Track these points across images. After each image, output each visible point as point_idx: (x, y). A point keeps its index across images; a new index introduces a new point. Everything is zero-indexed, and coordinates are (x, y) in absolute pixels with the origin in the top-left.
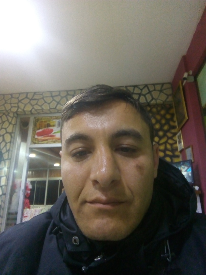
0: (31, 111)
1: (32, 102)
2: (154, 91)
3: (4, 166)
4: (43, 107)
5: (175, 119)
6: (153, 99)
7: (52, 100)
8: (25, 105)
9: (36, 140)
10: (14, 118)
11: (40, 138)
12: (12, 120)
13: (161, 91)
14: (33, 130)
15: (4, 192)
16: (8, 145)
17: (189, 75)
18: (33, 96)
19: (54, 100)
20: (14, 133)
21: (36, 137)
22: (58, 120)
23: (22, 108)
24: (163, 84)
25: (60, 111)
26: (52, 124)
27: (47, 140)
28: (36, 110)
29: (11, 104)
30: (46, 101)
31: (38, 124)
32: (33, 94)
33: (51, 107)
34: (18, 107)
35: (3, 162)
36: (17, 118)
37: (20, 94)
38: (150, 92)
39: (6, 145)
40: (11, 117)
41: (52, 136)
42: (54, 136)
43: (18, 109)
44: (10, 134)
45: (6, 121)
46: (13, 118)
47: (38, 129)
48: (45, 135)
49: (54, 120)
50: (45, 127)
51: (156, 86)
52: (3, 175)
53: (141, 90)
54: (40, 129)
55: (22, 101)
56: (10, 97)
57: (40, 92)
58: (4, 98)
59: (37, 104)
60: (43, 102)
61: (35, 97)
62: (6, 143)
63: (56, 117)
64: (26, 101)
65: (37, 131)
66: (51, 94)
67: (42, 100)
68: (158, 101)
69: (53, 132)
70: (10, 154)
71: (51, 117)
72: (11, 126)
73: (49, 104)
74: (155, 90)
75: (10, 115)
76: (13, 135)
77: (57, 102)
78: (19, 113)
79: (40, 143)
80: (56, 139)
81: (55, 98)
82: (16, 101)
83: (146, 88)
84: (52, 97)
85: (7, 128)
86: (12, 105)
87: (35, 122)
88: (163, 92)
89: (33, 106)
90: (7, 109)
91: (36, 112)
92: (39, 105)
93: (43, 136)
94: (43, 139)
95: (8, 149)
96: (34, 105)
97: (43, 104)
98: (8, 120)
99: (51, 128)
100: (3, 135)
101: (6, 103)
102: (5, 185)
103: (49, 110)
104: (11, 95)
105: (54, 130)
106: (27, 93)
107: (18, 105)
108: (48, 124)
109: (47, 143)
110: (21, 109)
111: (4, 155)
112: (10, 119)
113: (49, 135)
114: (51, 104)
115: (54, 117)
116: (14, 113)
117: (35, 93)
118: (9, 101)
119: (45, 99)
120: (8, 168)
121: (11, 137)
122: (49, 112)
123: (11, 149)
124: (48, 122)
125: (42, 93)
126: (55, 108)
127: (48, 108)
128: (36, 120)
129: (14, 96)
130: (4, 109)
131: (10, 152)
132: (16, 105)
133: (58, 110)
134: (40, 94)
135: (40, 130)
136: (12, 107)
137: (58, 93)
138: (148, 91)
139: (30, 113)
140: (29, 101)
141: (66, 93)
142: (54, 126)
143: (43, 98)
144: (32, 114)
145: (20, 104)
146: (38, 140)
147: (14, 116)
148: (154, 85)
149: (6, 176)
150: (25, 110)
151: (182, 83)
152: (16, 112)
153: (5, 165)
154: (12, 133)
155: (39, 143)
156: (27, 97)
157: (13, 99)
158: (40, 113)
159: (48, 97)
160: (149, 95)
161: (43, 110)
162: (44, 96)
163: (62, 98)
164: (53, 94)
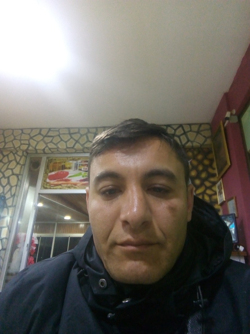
0: (44, 150)
1: (46, 139)
2: (190, 133)
3: (6, 215)
4: (59, 145)
5: (215, 165)
6: (188, 141)
7: (69, 137)
8: (38, 142)
9: (48, 184)
10: (23, 157)
11: (52, 182)
12: (20, 159)
13: (198, 132)
14: (45, 172)
15: (5, 247)
16: (14, 189)
17: (231, 114)
18: (48, 132)
19: (72, 138)
20: (22, 175)
21: (48, 180)
22: (75, 162)
23: (34, 146)
24: (200, 125)
25: (78, 151)
26: (67, 166)
27: (60, 185)
28: (50, 149)
29: (20, 140)
30: (63, 139)
31: (51, 164)
32: (47, 130)
33: (68, 146)
34: (29, 145)
35: (5, 209)
36: (26, 157)
37: (32, 129)
38: (185, 133)
39: (10, 189)
40: (19, 156)
41: (66, 180)
42: (69, 180)
43: (28, 147)
44: (17, 175)
45: (13, 160)
46: (21, 157)
47: (51, 172)
48: (58, 179)
49: (71, 162)
50: (59, 169)
51: (192, 126)
52: (5, 225)
53: (175, 130)
54: (53, 171)
55: (34, 138)
56: (20, 132)
57: (57, 128)
58: (13, 134)
59: (51, 142)
60: (60, 140)
61: (49, 134)
62: (11, 187)
63: (73, 158)
64: (40, 138)
65: (50, 174)
66: (69, 131)
67: (58, 137)
68: (195, 144)
69: (69, 176)
70: (15, 201)
71: (67, 158)
72: (19, 166)
73: (66, 142)
74: (191, 131)
75: (18, 153)
76: (20, 177)
77: (75, 140)
78: (29, 152)
79: (52, 188)
80: (71, 184)
81: (73, 136)
82: (27, 137)
83: (181, 128)
84: (70, 134)
85: (14, 168)
86: (22, 142)
87: (48, 163)
88: (201, 134)
89: (46, 143)
90: (16, 147)
91: (50, 152)
92: (54, 144)
93: (56, 180)
94: (56, 183)
95: (13, 193)
96: (48, 143)
97: (59, 142)
98: (15, 159)
99: (66, 170)
100: (8, 178)
101: (15, 139)
102: (6, 238)
103: (65, 149)
104: (22, 130)
105: (69, 173)
106: (41, 129)
107: (29, 142)
108: (62, 166)
109: (61, 189)
110: (32, 146)
111: (7, 201)
112: (18, 158)
113: (64, 179)
114: (68, 143)
115: (71, 158)
116: (23, 151)
117: (50, 129)
118: (18, 138)
119: (61, 136)
120: (11, 217)
121: (18, 179)
122: (65, 152)
123: (17, 194)
124: (63, 164)
125: (58, 130)
126: (73, 148)
127: (65, 147)
128: (49, 160)
129: (25, 131)
130: (12, 146)
131: (15, 198)
132: (27, 142)
133: (76, 150)
134: (56, 131)
135: (53, 173)
136: (21, 144)
137: (77, 130)
138: (182, 132)
139: (42, 152)
140: (42, 137)
141: (86, 131)
142: (70, 168)
143: (59, 135)
144: (44, 153)
145: (31, 141)
146: (50, 185)
147: (23, 155)
148: (190, 125)
149: (8, 226)
150: (37, 148)
151: (224, 124)
152: (26, 151)
153: (8, 213)
154: (20, 175)
155: (50, 188)
156: (40, 134)
157: (23, 135)
158: (54, 152)
159: (64, 134)
160: (184, 136)
161: (59, 149)
162: (61, 133)
163: (82, 136)
164: (72, 131)
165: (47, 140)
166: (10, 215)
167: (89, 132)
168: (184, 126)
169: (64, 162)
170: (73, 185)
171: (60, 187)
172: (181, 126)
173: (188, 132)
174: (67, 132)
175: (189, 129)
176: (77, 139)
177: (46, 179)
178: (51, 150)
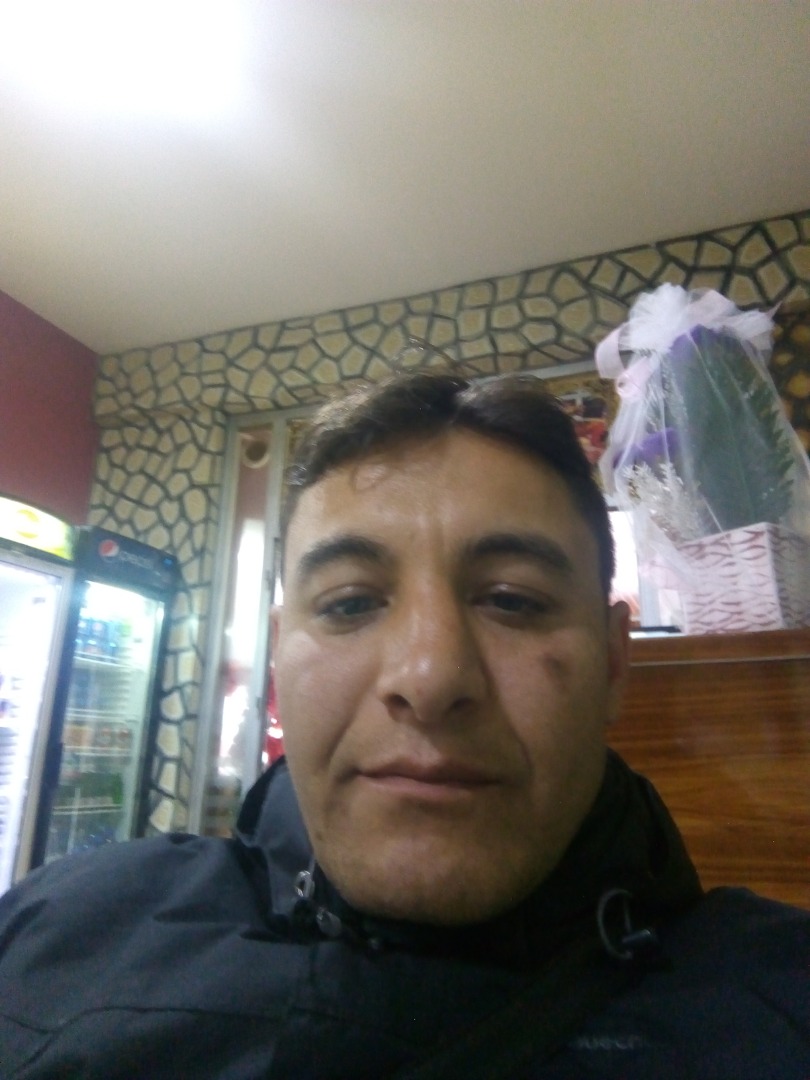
0: (273, 397)
1: (274, 359)
2: (799, 248)
3: (186, 611)
4: (317, 375)
6: (793, 281)
7: (347, 342)
8: (251, 374)
15: (192, 710)
16: (199, 531)
18: (278, 338)
19: (355, 342)
23: (240, 386)
28: (290, 390)
30: (328, 351)
32: (275, 329)
33: (347, 372)
34: (227, 386)
36: (225, 427)
37: (230, 334)
38: (777, 254)
39: (189, 535)
40: (201, 425)
43: (225, 395)
44: (204, 488)
45: (187, 442)
46: (210, 429)
51: (806, 223)
52: (185, 642)
53: (735, 249)
55: (241, 363)
56: (196, 347)
57: (300, 319)
58: (175, 358)
59: (293, 366)
60: (317, 355)
61: (285, 342)
62: (192, 525)
64: (254, 359)
66: (345, 321)
67: (312, 349)
70: (207, 566)
74: (801, 241)
75: (200, 418)
76: (213, 492)
77: (365, 347)
78: (230, 409)
81: (359, 335)
82: (218, 362)
83: (757, 239)
84: (348, 330)
85: (193, 468)
86: (208, 380)
87: (292, 437)
89: (277, 374)
90: (189, 396)
91: (294, 402)
92: (300, 370)
95: (198, 543)
96: (281, 372)
97: (316, 363)
98: (194, 440)
100: (180, 498)
101: (184, 374)
102: (194, 683)
104: (200, 341)
106: (256, 330)
107: (226, 378)
110: (237, 391)
111: (185, 571)
112: (201, 434)
114: (345, 362)
116: (213, 409)
117: (284, 326)
118: (192, 369)
119: (320, 341)
120: (201, 618)
121: (209, 500)
123: (210, 546)
125: (308, 322)
126: (360, 375)
127: (336, 377)
128: (294, 430)
129: (209, 344)
130: (177, 397)
131: (208, 558)
132: (218, 379)
134: (300, 328)
136: (205, 387)
137: (368, 314)
138: (766, 251)
139: (270, 404)
140: (262, 357)
143: (314, 342)
144: (278, 407)
145: (233, 373)
147: (215, 422)
148: (796, 217)
149: (196, 648)
150: (252, 393)
152: (222, 407)
153: (191, 607)
154: (211, 485)
156: (256, 345)
157: (206, 356)
158: (308, 401)
159: (329, 333)
160: (773, 266)
161: (320, 389)
162: (319, 330)
163: (386, 329)
164: (353, 319)
165: (279, 361)
166: (197, 610)
167: (410, 312)
168: (771, 227)
172: (758, 227)
173: (789, 247)
174: (339, 326)
175: (793, 237)
176: (371, 344)
178: (295, 393)
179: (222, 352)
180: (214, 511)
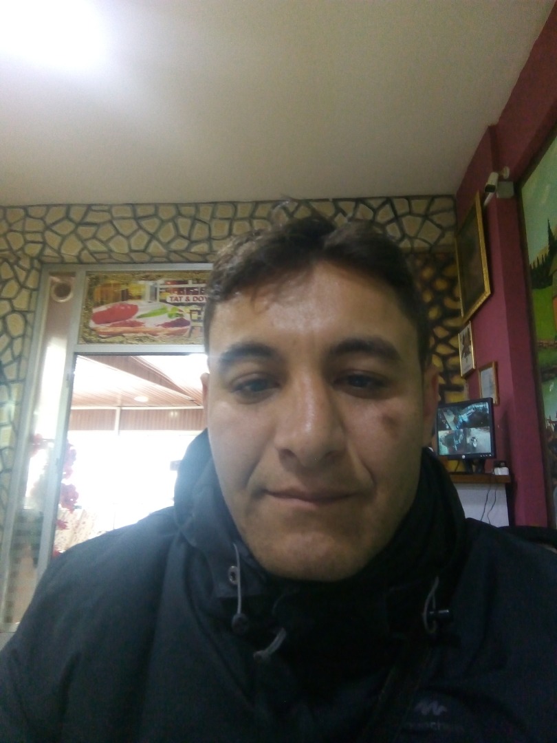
0: (78, 257)
1: (81, 230)
2: (409, 217)
3: (6, 398)
4: (112, 245)
6: (404, 236)
7: (135, 227)
8: (64, 238)
9: (93, 333)
10: (34, 273)
11: (103, 328)
12: (27, 278)
13: (426, 216)
14: (84, 307)
15: (9, 466)
16: (18, 343)
17: (501, 179)
18: (86, 214)
19: (140, 227)
20: (34, 312)
21: (92, 324)
22: (151, 283)
23: (55, 246)
24: (432, 198)
25: (156, 259)
26: (134, 292)
27: (120, 334)
28: (92, 253)
29: (23, 233)
30: (121, 230)
31: (97, 290)
32: (84, 209)
33: (134, 247)
34: (44, 244)
35: (3, 387)
36: (40, 271)
37: (48, 207)
38: (397, 218)
39: (10, 345)
40: (23, 268)
41: (133, 324)
42: (139, 324)
43: (43, 250)
44: (23, 313)
45: (11, 279)
46: (29, 272)
47: (98, 305)
48: (116, 321)
49: (142, 282)
50: (115, 300)
51: (414, 202)
52: (5, 420)
53: (375, 211)
54: (102, 303)
55: (55, 228)
57: (106, 205)
58: (5, 217)
59: (94, 237)
60: (113, 232)
61: (89, 219)
62: (12, 339)
63: (147, 274)
64: (67, 227)
65: (95, 310)
66: (134, 211)
67: (109, 227)
68: (418, 244)
69: (139, 314)
70: (23, 369)
71: (133, 273)
72: (25, 293)
73: (128, 238)
74: (410, 213)
75: (21, 263)
76: (29, 316)
77: (148, 233)
78: (44, 259)
79: (103, 340)
80: (145, 333)
81: (144, 223)
82: (39, 226)
83: (388, 207)
84: (137, 219)
85: (15, 298)
86: (29, 237)
87: (90, 286)
88: (432, 221)
89: (83, 241)
90: (15, 248)
91: (94, 260)
92: (101, 241)
93: (111, 324)
94: (111, 330)
95: (17, 353)
96: (87, 240)
97: (112, 238)
98: (16, 278)
99: (131, 302)
100: (4, 318)
101: (10, 230)
102: (10, 448)
103: (127, 254)
104: (25, 208)
105: (139, 307)
106: (69, 207)
107: (44, 238)
108: (123, 291)
109: (121, 342)
110: (52, 248)
111: (6, 370)
112: (22, 275)
113: (127, 321)
114: (133, 240)
115: (142, 275)
116: (32, 259)
117: (89, 207)
118: (18, 227)
119: (115, 223)
120: (17, 404)
121: (26, 322)
122: (128, 260)
123: (25, 354)
124: (124, 287)
125: (109, 208)
126: (144, 251)
127: (126, 250)
128: (92, 279)
129: (32, 212)
130: (5, 246)
131: (23, 362)
132: (38, 238)
133: (152, 257)
134: (105, 211)
135: (103, 308)
136: (27, 242)
137: (151, 210)
138: (392, 215)
139: (76, 260)
140: (71, 226)
141: (173, 212)
142: (139, 297)
143: (111, 222)
144: (81, 262)
145: (48, 234)
146: (98, 334)
147: (32, 267)
148: (409, 198)
149: (12, 423)
150: (63, 251)
151: (483, 198)
152: (39, 258)
153: (10, 396)
154: (28, 312)
155: (99, 342)
156: (67, 217)
157: (29, 220)
158: (103, 261)
159: (124, 218)
160: (394, 225)
161: (113, 255)
162: (115, 215)
163: (163, 222)
164: (140, 212)
165: (85, 232)
166: (14, 399)
167: (179, 214)
168: (396, 202)
169: (127, 284)
170: (148, 335)
171: (120, 338)
172: (388, 200)
173: (404, 215)
174: (129, 214)
175: (406, 209)
176: (152, 231)
177: (88, 322)
178: (95, 255)
179: (42, 219)
180: (29, 329)
